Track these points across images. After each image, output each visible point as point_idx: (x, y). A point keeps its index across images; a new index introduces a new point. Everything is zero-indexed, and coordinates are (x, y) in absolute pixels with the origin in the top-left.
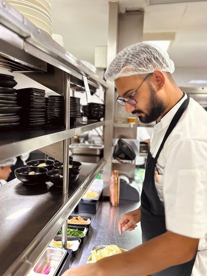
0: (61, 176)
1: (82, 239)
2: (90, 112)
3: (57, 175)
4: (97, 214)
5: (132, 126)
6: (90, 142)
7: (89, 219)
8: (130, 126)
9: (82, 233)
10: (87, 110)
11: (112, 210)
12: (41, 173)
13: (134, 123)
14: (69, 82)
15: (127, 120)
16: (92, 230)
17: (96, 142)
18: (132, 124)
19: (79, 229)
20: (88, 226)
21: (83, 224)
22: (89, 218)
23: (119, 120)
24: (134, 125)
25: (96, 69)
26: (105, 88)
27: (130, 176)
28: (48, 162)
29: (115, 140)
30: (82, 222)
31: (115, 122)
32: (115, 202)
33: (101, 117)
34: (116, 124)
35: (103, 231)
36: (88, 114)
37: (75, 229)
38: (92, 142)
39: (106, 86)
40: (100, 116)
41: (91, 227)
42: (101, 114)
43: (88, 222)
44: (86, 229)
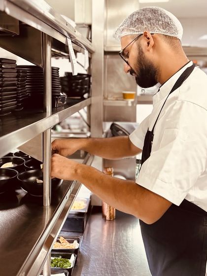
0: (39, 181)
1: (70, 270)
2: (70, 86)
3: (32, 178)
4: (86, 232)
5: (130, 105)
6: (63, 128)
7: (76, 242)
8: (127, 103)
9: (67, 261)
10: (66, 83)
11: (106, 226)
12: (8, 178)
13: (132, 100)
14: (49, 49)
15: (122, 95)
16: (82, 257)
17: (72, 127)
18: (130, 101)
19: (63, 257)
20: (76, 252)
21: (68, 248)
22: (75, 239)
23: (110, 95)
24: (132, 103)
25: (75, 25)
26: (91, 52)
27: (128, 175)
28: (15, 161)
29: (105, 124)
30: (66, 246)
31: (105, 98)
32: (110, 214)
33: (85, 93)
34: (107, 101)
35: (97, 257)
36: (67, 89)
37: (58, 256)
38: (67, 127)
39: (92, 48)
40: (84, 91)
41: (80, 252)
42: (86, 88)
43: (75, 245)
44: (73, 255)
